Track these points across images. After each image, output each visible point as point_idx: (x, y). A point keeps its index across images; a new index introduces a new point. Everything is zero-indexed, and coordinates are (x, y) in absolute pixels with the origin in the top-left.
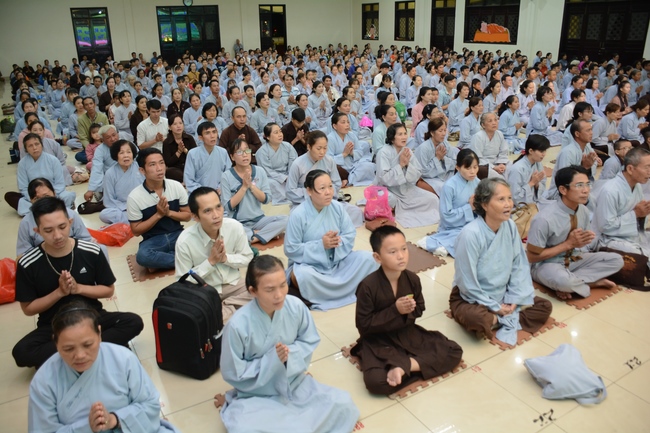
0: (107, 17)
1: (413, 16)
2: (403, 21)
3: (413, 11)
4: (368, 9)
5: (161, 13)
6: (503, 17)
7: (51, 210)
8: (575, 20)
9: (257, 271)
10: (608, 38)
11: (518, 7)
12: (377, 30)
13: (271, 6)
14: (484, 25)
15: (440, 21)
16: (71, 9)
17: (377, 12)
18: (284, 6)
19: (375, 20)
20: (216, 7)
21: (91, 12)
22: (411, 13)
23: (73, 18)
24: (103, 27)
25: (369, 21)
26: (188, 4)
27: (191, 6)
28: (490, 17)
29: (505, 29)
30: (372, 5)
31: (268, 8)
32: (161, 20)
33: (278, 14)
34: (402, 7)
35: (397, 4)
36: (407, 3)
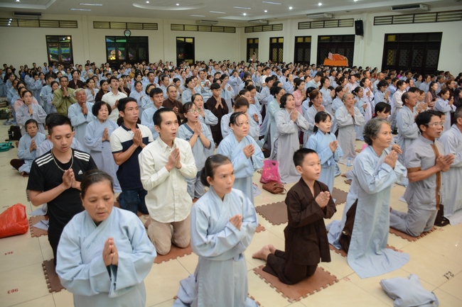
0: (71, 42)
1: (282, 48)
2: (275, 51)
3: (282, 44)
4: (251, 42)
5: (108, 40)
6: (343, 50)
7: (61, 124)
8: (392, 53)
9: (213, 164)
10: (413, 66)
11: (354, 43)
12: (257, 56)
13: (185, 38)
14: (330, 54)
15: (300, 51)
16: (47, 36)
17: (258, 44)
18: (193, 38)
19: (256, 50)
20: (147, 37)
21: (60, 39)
22: (281, 45)
23: (47, 42)
24: (68, 49)
25: (252, 50)
26: (127, 35)
27: (129, 37)
28: (334, 50)
29: (345, 58)
30: (254, 39)
31: (183, 39)
32: (108, 45)
33: (189, 44)
34: (275, 41)
35: (271, 39)
36: (278, 38)
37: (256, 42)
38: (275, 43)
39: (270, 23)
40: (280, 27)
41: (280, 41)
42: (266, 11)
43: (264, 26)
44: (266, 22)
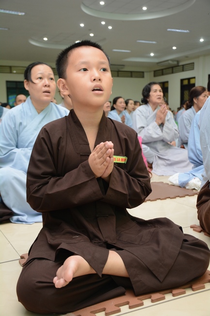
2: (186, 92)
3: (194, 84)
17: (167, 88)
30: (163, 83)
34: (186, 82)
35: (182, 81)
36: (189, 79)
37: (166, 86)
38: (186, 85)
39: (181, 64)
40: (191, 66)
41: (192, 81)
42: (174, 48)
43: (173, 68)
44: (175, 63)
